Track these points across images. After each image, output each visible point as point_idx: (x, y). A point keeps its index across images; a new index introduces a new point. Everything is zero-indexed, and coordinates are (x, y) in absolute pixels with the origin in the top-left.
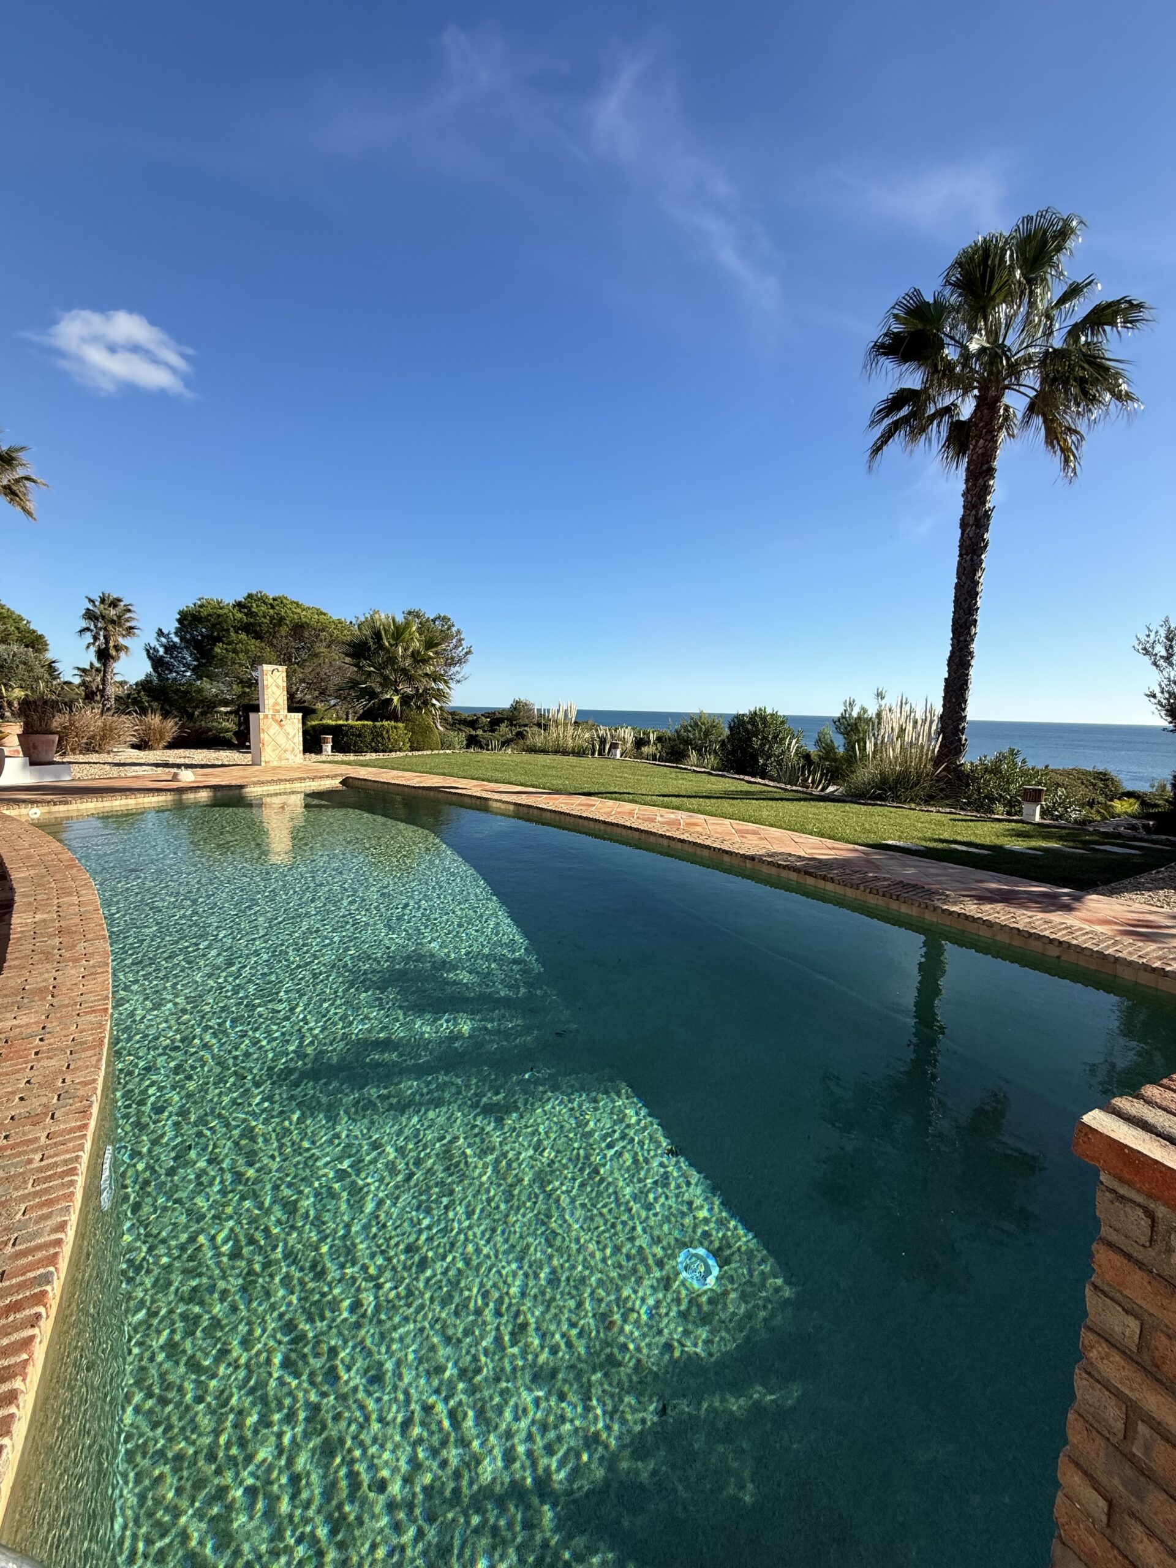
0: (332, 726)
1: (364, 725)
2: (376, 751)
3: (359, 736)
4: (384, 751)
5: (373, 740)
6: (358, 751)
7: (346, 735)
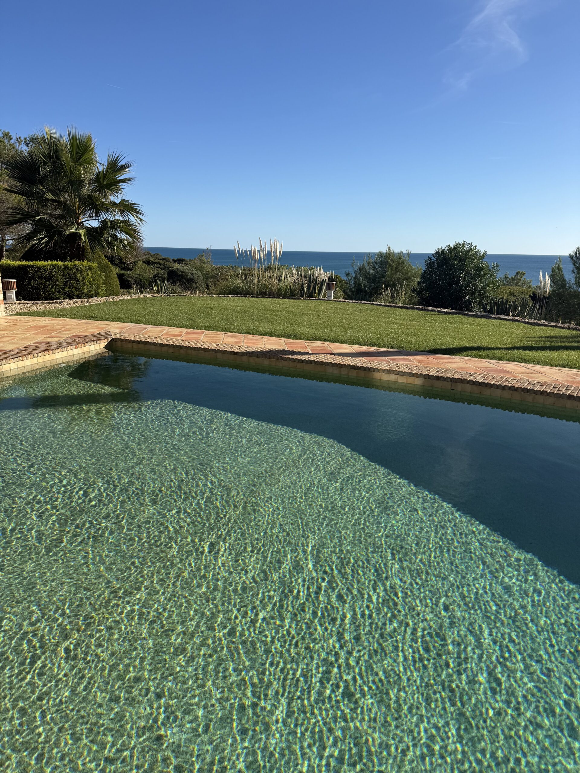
0: (15, 268)
1: (54, 266)
2: (71, 297)
3: (50, 278)
4: (78, 297)
5: (65, 285)
6: (50, 298)
7: (33, 278)
